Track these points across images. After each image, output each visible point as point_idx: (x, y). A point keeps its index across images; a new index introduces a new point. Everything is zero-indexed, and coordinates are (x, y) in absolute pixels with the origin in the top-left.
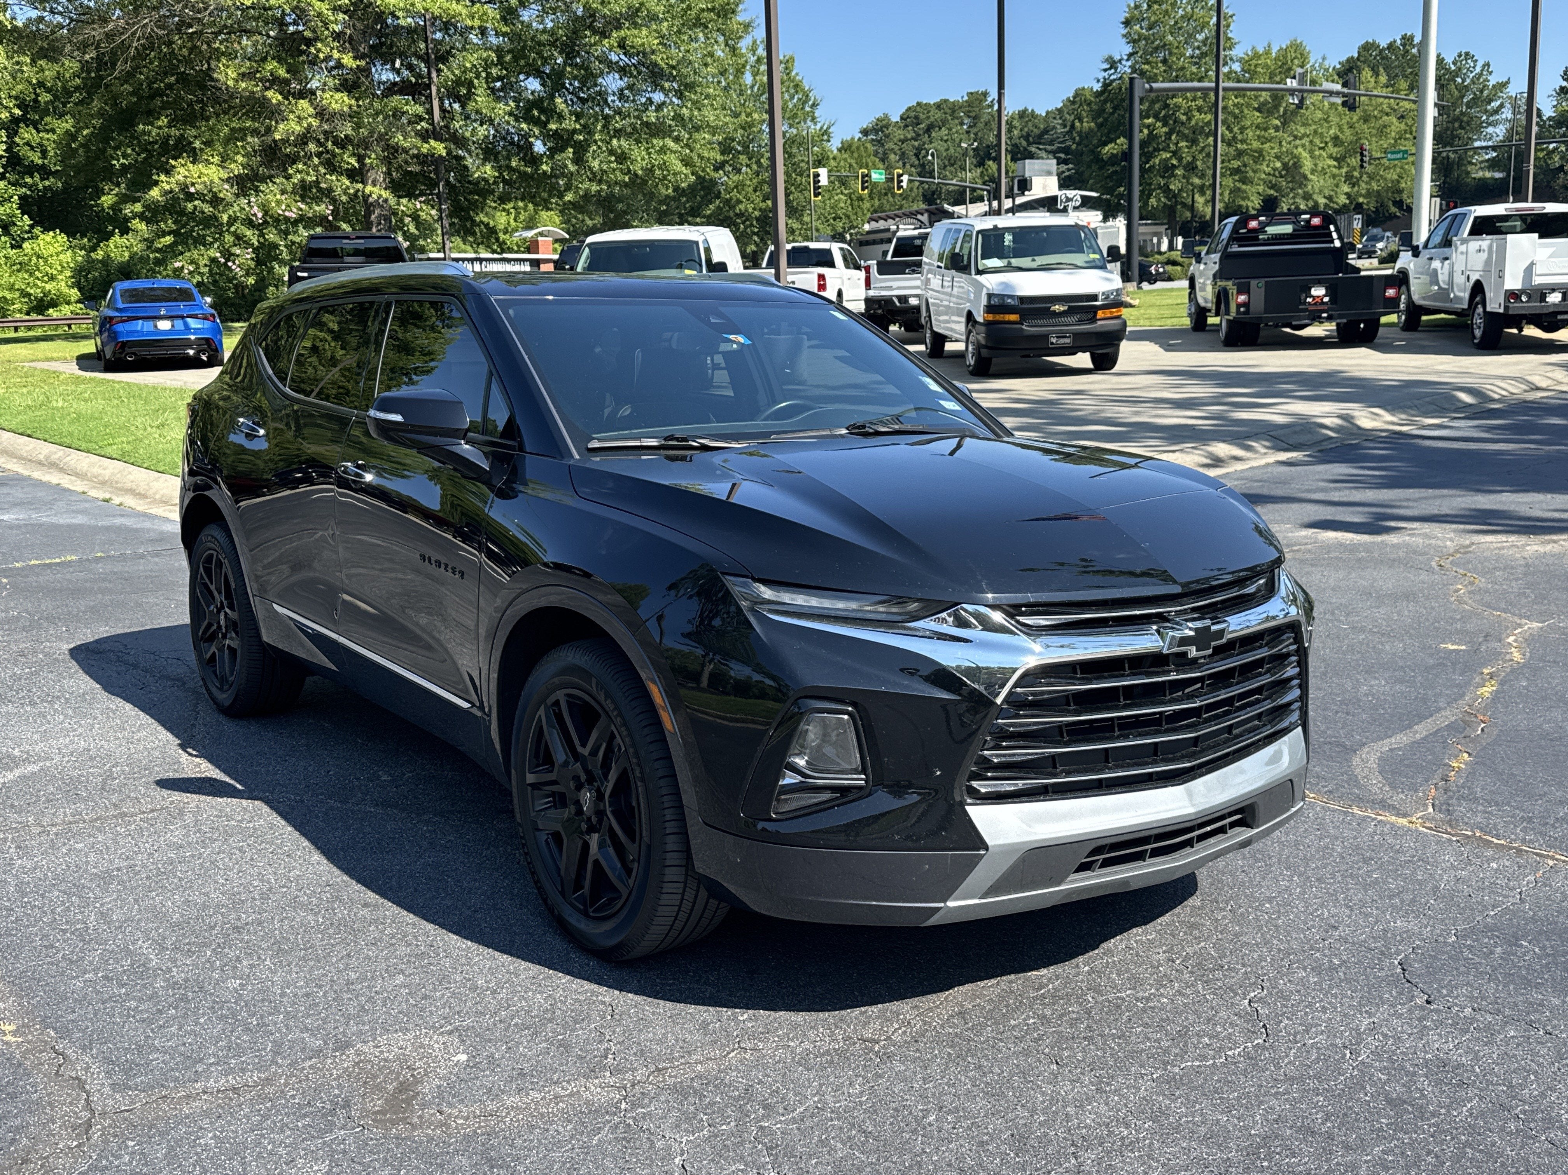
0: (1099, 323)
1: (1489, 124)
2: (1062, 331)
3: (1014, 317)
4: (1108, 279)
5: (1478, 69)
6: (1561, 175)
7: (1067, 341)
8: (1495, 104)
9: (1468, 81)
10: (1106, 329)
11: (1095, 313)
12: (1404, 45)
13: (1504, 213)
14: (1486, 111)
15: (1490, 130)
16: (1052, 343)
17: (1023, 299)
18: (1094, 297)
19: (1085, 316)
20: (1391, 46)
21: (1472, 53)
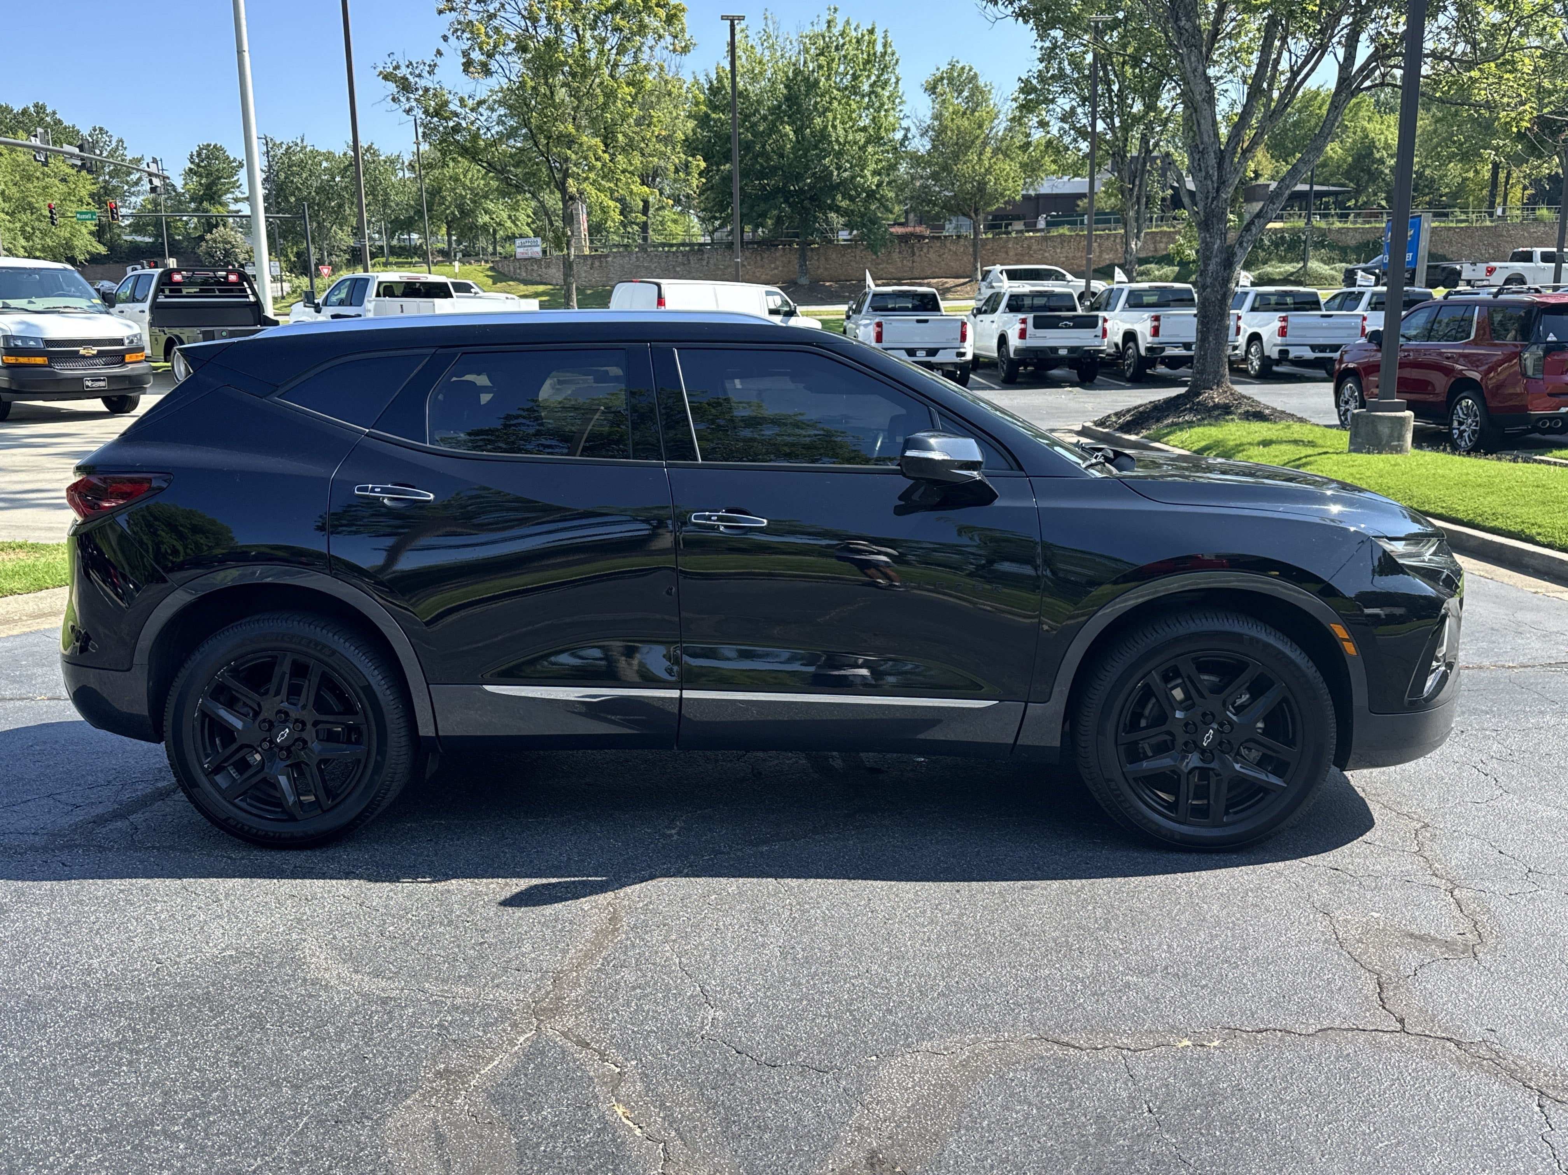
0: (130, 366)
1: (133, 194)
2: (95, 375)
3: (39, 360)
4: (129, 326)
5: (114, 144)
6: (204, 244)
7: (102, 384)
8: (134, 177)
9: (105, 154)
10: (135, 373)
11: (124, 357)
12: (38, 113)
13: (398, 280)
14: (127, 183)
15: (133, 199)
16: (88, 387)
17: (49, 343)
18: (120, 342)
19: (114, 359)
20: (25, 112)
21: (106, 129)
